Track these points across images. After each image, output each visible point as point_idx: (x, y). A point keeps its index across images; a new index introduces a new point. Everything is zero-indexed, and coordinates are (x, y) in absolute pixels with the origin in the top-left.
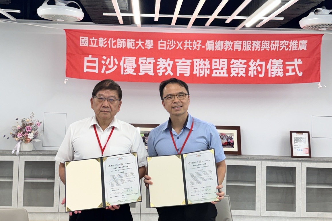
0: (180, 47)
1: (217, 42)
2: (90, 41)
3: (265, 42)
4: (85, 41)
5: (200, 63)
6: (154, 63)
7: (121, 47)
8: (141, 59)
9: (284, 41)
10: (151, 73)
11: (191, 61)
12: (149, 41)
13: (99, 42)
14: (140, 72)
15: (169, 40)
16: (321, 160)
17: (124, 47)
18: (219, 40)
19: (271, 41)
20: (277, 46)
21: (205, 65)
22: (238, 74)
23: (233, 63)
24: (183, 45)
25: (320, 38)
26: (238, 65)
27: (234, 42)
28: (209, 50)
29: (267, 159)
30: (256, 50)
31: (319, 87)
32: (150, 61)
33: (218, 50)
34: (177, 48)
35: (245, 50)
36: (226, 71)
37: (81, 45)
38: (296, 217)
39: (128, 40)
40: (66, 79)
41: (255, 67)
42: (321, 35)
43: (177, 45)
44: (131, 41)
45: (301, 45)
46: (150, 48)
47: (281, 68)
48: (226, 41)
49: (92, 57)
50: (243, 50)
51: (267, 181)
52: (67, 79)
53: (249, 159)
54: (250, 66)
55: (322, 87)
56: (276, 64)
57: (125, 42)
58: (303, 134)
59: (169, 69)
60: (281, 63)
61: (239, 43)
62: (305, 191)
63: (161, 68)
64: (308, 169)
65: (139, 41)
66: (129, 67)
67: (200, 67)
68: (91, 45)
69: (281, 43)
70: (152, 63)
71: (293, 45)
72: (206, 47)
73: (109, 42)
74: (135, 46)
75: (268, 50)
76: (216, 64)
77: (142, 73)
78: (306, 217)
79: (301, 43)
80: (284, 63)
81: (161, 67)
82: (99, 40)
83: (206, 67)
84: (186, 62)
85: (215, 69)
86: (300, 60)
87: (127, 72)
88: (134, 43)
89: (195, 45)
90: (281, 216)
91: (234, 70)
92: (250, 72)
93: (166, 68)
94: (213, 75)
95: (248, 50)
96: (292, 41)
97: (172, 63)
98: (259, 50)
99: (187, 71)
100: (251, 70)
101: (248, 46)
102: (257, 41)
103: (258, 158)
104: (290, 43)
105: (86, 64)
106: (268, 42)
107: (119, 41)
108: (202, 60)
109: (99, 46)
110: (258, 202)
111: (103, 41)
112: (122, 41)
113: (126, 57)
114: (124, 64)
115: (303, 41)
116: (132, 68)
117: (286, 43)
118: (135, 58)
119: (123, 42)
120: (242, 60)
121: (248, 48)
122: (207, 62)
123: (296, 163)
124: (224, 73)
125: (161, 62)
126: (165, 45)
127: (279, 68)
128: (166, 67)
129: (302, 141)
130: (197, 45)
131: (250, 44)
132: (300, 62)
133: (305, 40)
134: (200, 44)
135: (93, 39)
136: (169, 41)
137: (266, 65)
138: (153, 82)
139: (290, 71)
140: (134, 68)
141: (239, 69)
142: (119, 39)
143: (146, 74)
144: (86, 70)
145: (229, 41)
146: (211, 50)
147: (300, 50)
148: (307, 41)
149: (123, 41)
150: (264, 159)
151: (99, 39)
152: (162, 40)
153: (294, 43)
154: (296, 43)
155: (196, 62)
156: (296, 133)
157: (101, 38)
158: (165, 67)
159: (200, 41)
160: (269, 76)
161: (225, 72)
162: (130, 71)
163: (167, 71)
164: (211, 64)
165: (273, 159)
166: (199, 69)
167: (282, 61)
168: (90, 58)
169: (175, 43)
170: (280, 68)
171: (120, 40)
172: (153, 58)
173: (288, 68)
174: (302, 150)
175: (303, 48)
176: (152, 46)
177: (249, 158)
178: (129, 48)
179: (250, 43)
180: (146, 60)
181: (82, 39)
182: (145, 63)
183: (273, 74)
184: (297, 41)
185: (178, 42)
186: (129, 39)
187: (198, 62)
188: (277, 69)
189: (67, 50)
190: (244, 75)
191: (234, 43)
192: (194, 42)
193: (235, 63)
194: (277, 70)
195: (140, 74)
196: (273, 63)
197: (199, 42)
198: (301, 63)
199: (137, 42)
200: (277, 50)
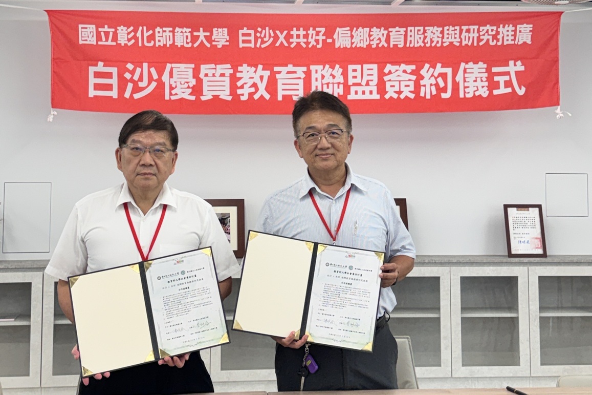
0: (282, 42)
1: (357, 30)
2: (98, 34)
3: (451, 28)
4: (89, 33)
5: (324, 72)
6: (230, 74)
7: (164, 45)
8: (204, 68)
9: (488, 26)
10: (225, 95)
11: (305, 69)
12: (220, 30)
13: (119, 35)
14: (204, 94)
15: (261, 28)
16: (566, 261)
17: (170, 45)
18: (360, 26)
19: (463, 27)
20: (473, 37)
21: (334, 77)
22: (399, 93)
23: (390, 73)
24: (288, 37)
25: (557, 20)
26: (399, 76)
27: (390, 30)
28: (342, 47)
29: (460, 263)
30: (433, 45)
31: (558, 116)
32: (223, 72)
33: (358, 46)
34: (277, 44)
35: (412, 45)
36: (376, 87)
37: (81, 42)
38: (522, 376)
39: (177, 29)
40: (52, 113)
41: (433, 77)
42: (560, 14)
43: (276, 38)
44: (184, 31)
45: (520, 34)
46: (223, 45)
47: (484, 79)
48: (375, 28)
49: (104, 66)
50: (408, 45)
51: (464, 306)
52: (54, 112)
53: (425, 263)
54: (422, 78)
55: (562, 115)
56: (473, 73)
57: (171, 34)
58: (528, 210)
59: (262, 86)
60: (484, 70)
61: (400, 31)
62: (537, 323)
63: (245, 86)
64: (542, 279)
65: (199, 31)
66: (181, 84)
67: (325, 81)
68: (101, 40)
69: (481, 30)
70: (227, 74)
71: (506, 33)
72: (334, 40)
73: (139, 34)
74: (190, 42)
75: (458, 44)
76: (355, 74)
77: (207, 96)
78: (541, 375)
79: (520, 29)
80: (488, 70)
81: (246, 83)
82: (118, 32)
83: (336, 80)
84: (295, 72)
85: (355, 84)
86: (519, 63)
87: (176, 94)
88: (189, 35)
89: (312, 38)
90: (493, 376)
91: (392, 86)
92: (423, 89)
93: (255, 85)
94: (349, 97)
95: (418, 45)
96: (504, 27)
97: (267, 74)
98: (439, 45)
99: (298, 90)
100: (425, 86)
101: (417, 37)
102: (435, 27)
103: (443, 262)
104: (499, 30)
105: (92, 81)
106: (456, 30)
107: (159, 32)
108: (327, 66)
109: (119, 42)
110: (446, 349)
111: (127, 32)
112: (165, 31)
113: (174, 65)
114: (171, 79)
115: (525, 25)
116: (186, 85)
117: (492, 30)
118: (193, 66)
119: (168, 34)
120: (407, 65)
121: (418, 42)
122: (338, 70)
123: (518, 267)
124: (371, 92)
125: (245, 72)
126: (252, 38)
127: (479, 80)
128: (256, 82)
129: (529, 224)
130: (315, 37)
131: (422, 34)
132: (520, 67)
133: (527, 24)
134: (323, 35)
135: (106, 29)
136: (259, 29)
137: (455, 74)
138: (230, 113)
139: (502, 85)
140: (191, 85)
141: (401, 82)
142: (158, 28)
143: (216, 98)
144: (92, 93)
145: (381, 29)
146: (344, 46)
147: (519, 43)
148: (531, 26)
149: (167, 31)
150: (455, 261)
151: (118, 28)
152: (245, 28)
153: (508, 31)
154: (510, 31)
155: (316, 72)
156: (515, 209)
157: (122, 26)
158: (252, 83)
159: (323, 30)
160: (462, 95)
161: (375, 89)
162: (183, 92)
163: (257, 90)
164: (345, 74)
165: (471, 261)
166: (322, 85)
167: (485, 66)
168: (101, 67)
169: (272, 35)
170: (482, 81)
171: (161, 30)
172: (229, 66)
173: (496, 78)
174: (528, 242)
175: (524, 40)
176: (227, 41)
177: (426, 261)
178: (179, 46)
179: (421, 32)
180: (216, 69)
181: (83, 30)
182: (214, 75)
183: (468, 93)
184: (513, 26)
185: (278, 32)
186: (180, 27)
187: (319, 72)
188: (475, 81)
189: (53, 54)
190: (412, 96)
191: (389, 32)
192: (311, 32)
193: (393, 72)
194: (476, 84)
195: (203, 98)
196: (468, 71)
197: (320, 32)
198: (522, 68)
199: (195, 34)
200: (475, 44)
